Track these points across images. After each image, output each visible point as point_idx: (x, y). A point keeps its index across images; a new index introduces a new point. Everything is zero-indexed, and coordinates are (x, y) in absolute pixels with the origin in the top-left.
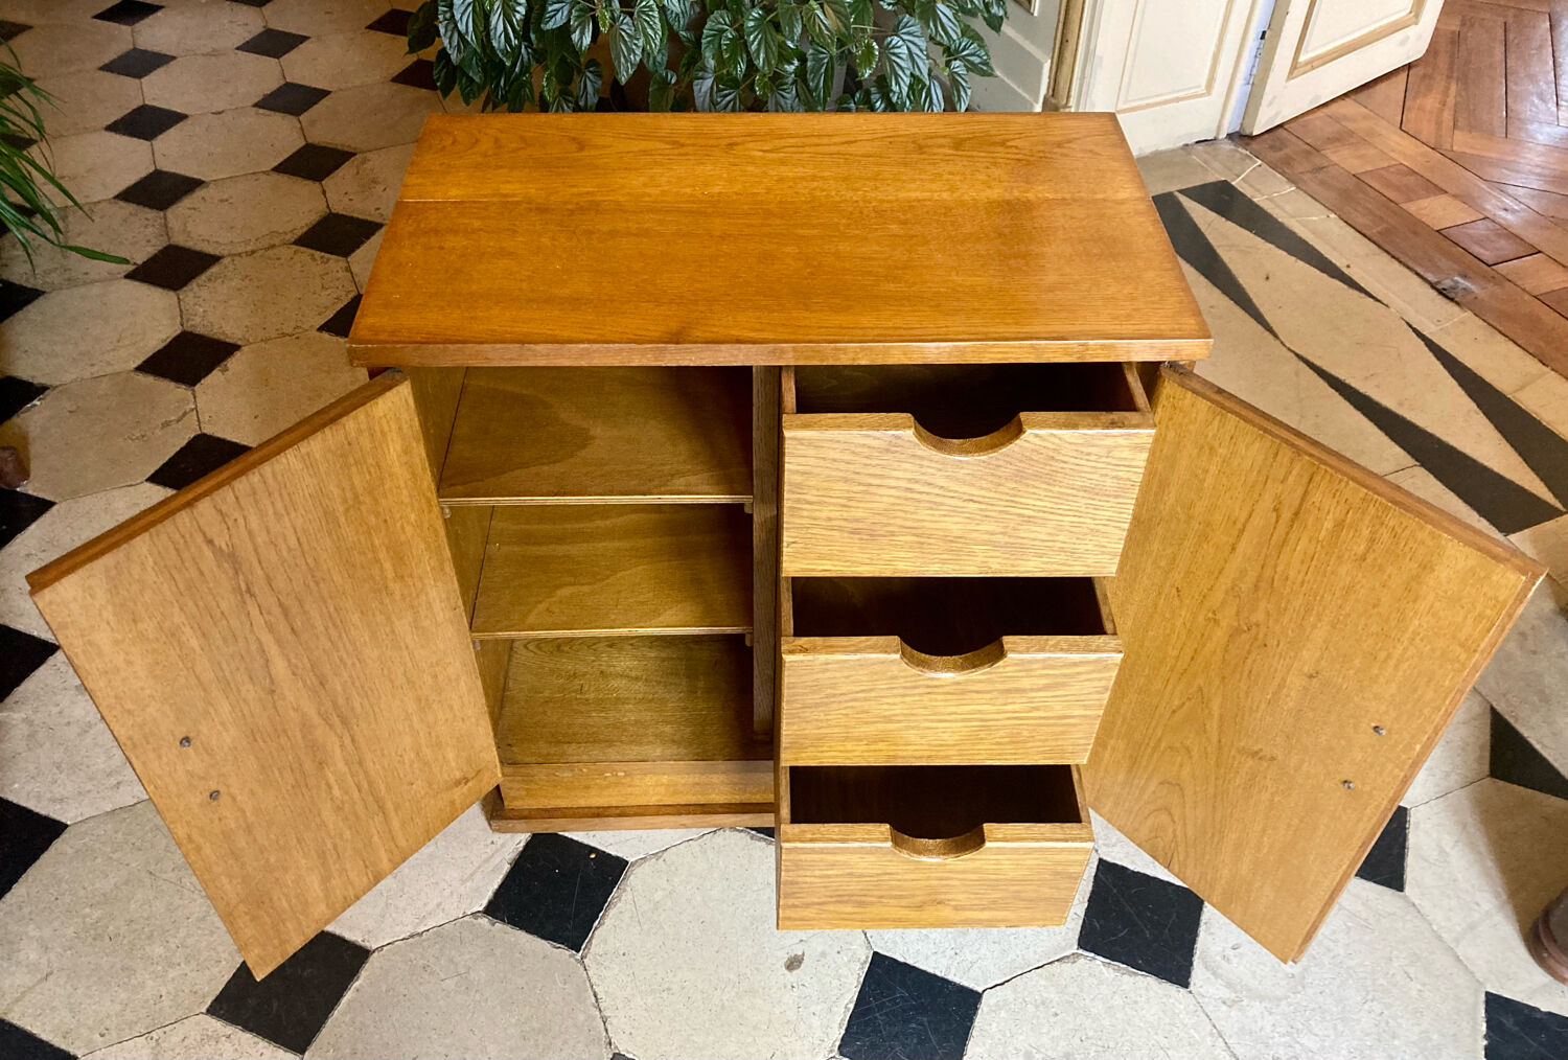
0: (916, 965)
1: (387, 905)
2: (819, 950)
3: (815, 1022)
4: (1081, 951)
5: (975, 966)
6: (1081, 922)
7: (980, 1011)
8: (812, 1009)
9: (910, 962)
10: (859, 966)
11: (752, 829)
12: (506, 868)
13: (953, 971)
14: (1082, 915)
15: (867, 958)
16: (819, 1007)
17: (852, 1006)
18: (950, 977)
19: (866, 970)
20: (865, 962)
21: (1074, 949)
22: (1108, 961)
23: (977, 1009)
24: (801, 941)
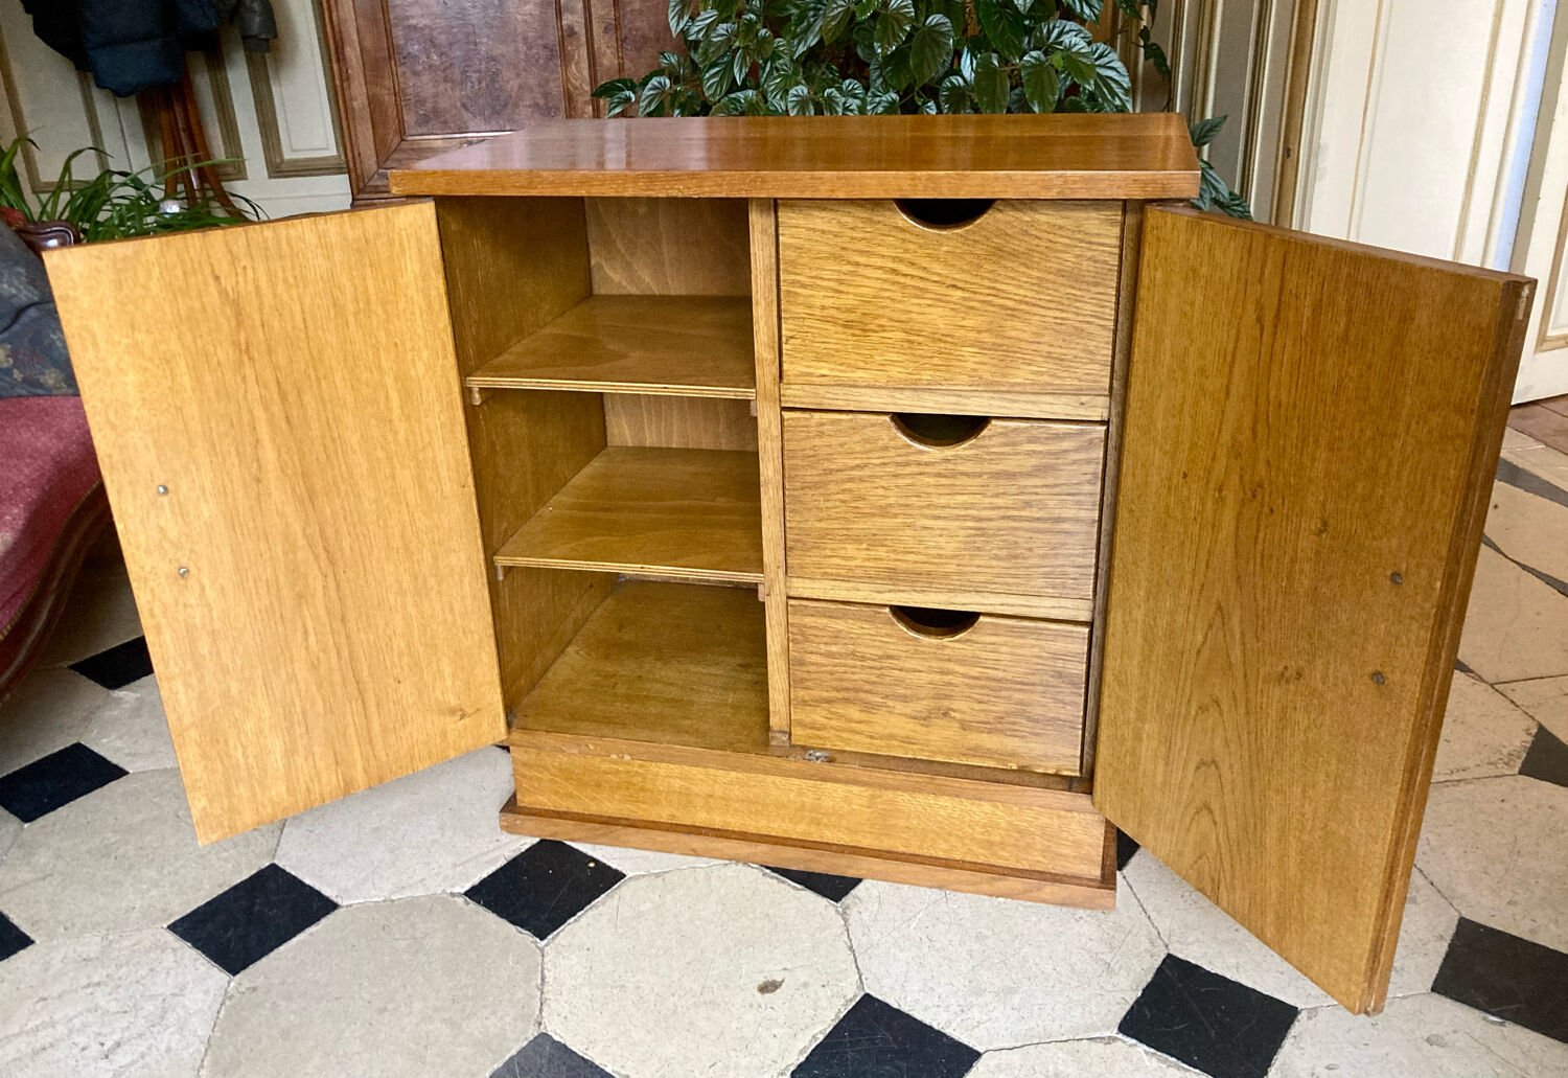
0: (911, 1013)
1: (373, 872)
2: (802, 981)
3: (774, 1043)
4: (1120, 1036)
5: (982, 1026)
6: (1128, 1007)
7: (974, 1069)
8: (775, 1031)
9: (905, 1009)
10: (843, 1001)
11: (767, 868)
12: (502, 862)
13: (954, 1025)
14: (1131, 1002)
15: (855, 996)
16: (784, 1031)
17: (821, 1038)
18: (948, 1031)
19: (850, 1007)
20: (851, 1000)
21: (1114, 1032)
22: (1152, 1050)
23: (971, 1066)
24: (785, 969)
